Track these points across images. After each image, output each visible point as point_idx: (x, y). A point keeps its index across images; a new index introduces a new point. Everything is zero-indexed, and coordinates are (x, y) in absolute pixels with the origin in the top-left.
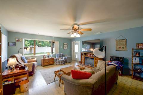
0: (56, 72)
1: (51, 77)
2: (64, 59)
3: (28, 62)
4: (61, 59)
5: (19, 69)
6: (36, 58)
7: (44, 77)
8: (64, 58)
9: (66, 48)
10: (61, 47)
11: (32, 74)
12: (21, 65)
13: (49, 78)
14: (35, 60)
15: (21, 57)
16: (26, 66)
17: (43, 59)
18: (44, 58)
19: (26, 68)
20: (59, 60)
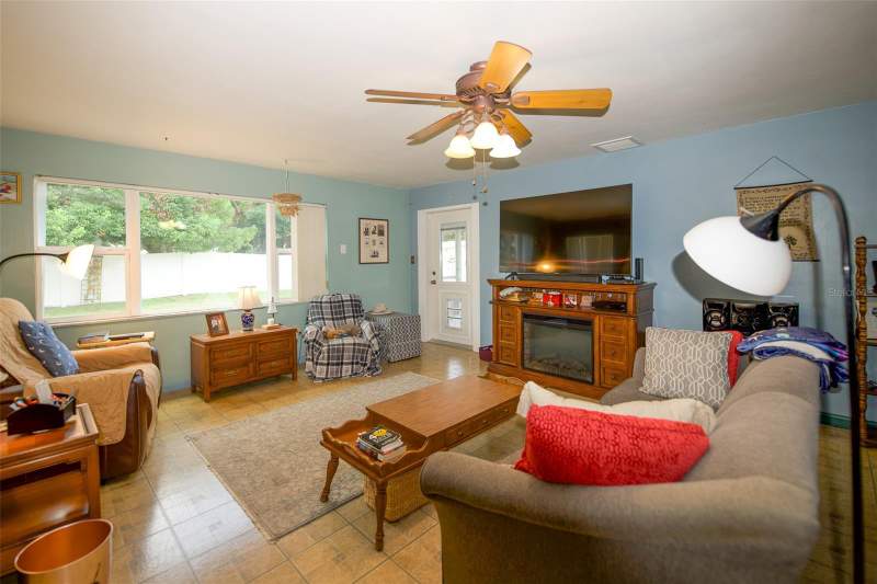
0: (335, 432)
1: (286, 474)
2: (368, 334)
3: (85, 365)
4: (350, 334)
5: (11, 431)
6: (149, 335)
7: (229, 480)
8: (366, 326)
9: (375, 255)
10: (343, 249)
11: (128, 460)
12: (20, 394)
13: (279, 482)
14: (146, 345)
15: (22, 330)
16: (74, 402)
17: (206, 338)
18: (213, 331)
19: (77, 418)
20: (336, 342)
